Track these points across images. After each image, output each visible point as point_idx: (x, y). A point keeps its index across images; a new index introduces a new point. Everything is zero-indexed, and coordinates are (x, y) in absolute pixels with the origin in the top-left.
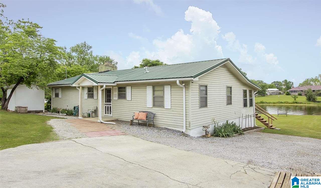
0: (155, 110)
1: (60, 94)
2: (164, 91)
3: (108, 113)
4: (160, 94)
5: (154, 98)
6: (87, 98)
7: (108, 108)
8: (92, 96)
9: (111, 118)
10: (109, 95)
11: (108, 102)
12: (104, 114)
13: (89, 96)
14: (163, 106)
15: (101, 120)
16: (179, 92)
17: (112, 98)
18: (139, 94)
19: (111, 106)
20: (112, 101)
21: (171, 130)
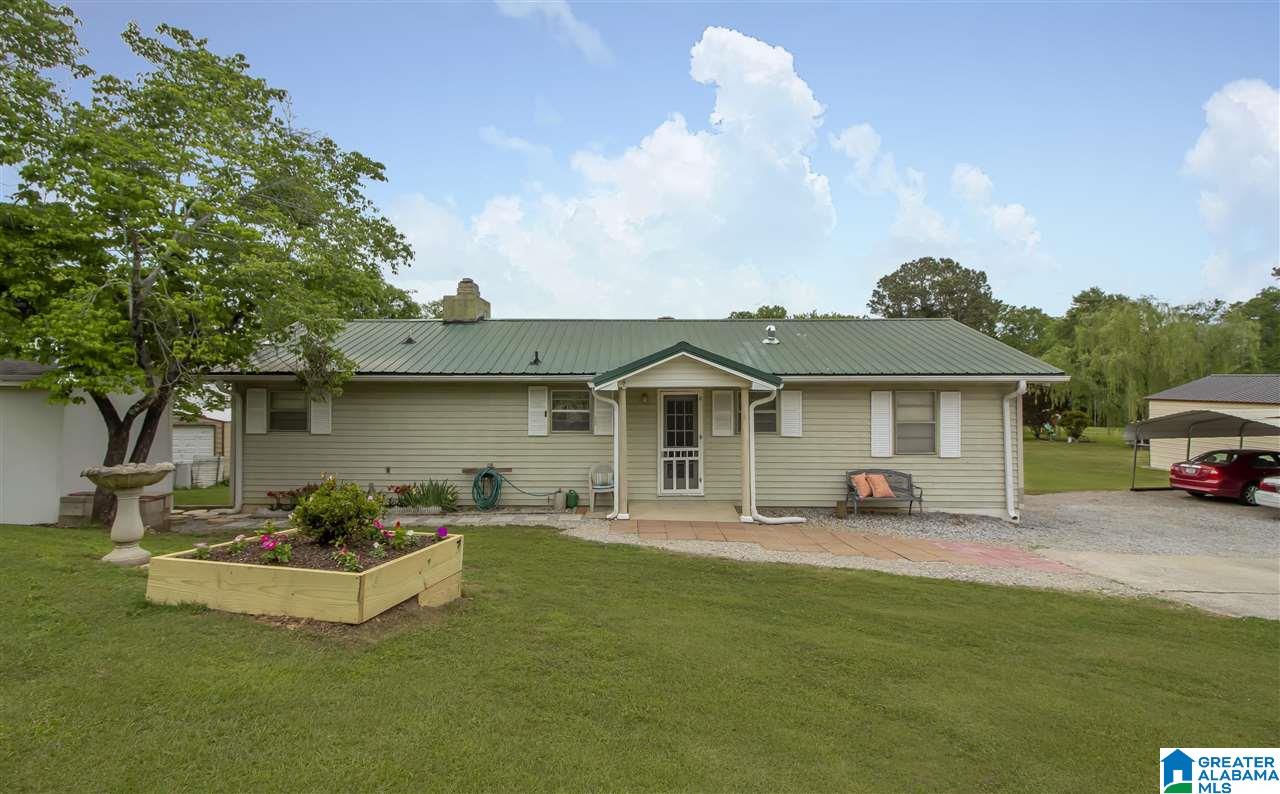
0: (907, 464)
1: (321, 419)
2: (934, 407)
3: (681, 486)
4: (917, 414)
5: (899, 427)
6: (545, 432)
7: (681, 465)
8: (584, 425)
9: (700, 501)
10: (680, 419)
11: (680, 444)
12: (661, 490)
13: (559, 423)
14: (932, 448)
15: (756, 514)
16: (986, 411)
17: (701, 431)
18: (837, 415)
19: (700, 459)
20: (701, 442)
21: (968, 518)
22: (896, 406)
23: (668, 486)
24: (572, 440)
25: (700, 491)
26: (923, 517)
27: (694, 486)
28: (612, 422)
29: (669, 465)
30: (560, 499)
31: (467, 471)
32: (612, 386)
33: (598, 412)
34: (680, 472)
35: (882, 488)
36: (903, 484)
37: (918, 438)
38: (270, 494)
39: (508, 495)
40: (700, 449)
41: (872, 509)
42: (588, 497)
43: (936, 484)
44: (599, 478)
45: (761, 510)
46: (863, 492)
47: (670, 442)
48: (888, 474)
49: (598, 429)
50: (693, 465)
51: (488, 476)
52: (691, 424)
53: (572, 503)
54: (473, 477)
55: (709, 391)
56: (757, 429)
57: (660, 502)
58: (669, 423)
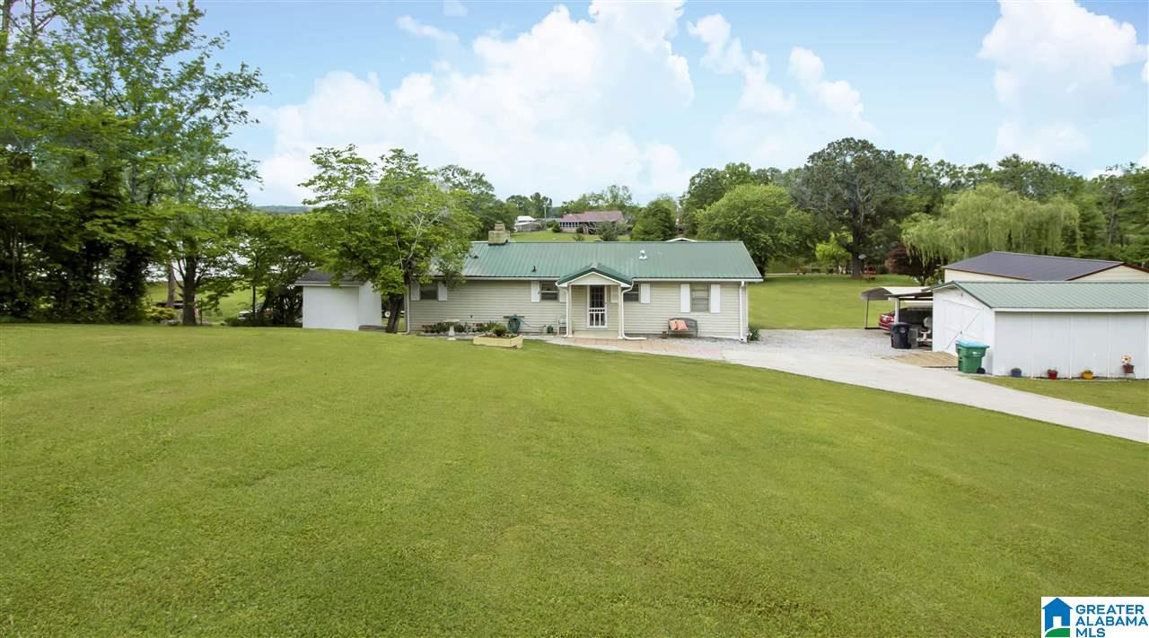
0: (695, 316)
1: (443, 294)
2: (708, 290)
3: (597, 324)
4: (701, 294)
5: (693, 299)
6: (538, 301)
7: (597, 315)
8: (555, 297)
9: (606, 330)
10: (597, 296)
11: (597, 306)
12: (589, 326)
13: (545, 297)
14: (708, 310)
15: (624, 336)
16: (731, 294)
17: (606, 301)
18: (665, 295)
19: (605, 312)
20: (606, 305)
21: (721, 339)
22: (692, 290)
23: (591, 324)
24: (550, 304)
25: (606, 326)
26: (700, 338)
27: (603, 324)
28: (566, 297)
29: (592, 315)
30: (545, 330)
31: (506, 317)
32: (565, 285)
33: (561, 293)
34: (597, 319)
35: (682, 326)
36: (692, 324)
37: (700, 304)
38: (423, 326)
39: (523, 327)
40: (605, 308)
41: (678, 335)
42: (557, 329)
43: (706, 323)
44: (562, 321)
45: (626, 334)
46: (673, 328)
47: (592, 305)
48: (686, 320)
49: (561, 299)
50: (603, 315)
51: (515, 319)
52: (602, 297)
53: (550, 331)
54: (508, 320)
55: (609, 286)
56: (624, 300)
57: (588, 331)
58: (592, 297)
